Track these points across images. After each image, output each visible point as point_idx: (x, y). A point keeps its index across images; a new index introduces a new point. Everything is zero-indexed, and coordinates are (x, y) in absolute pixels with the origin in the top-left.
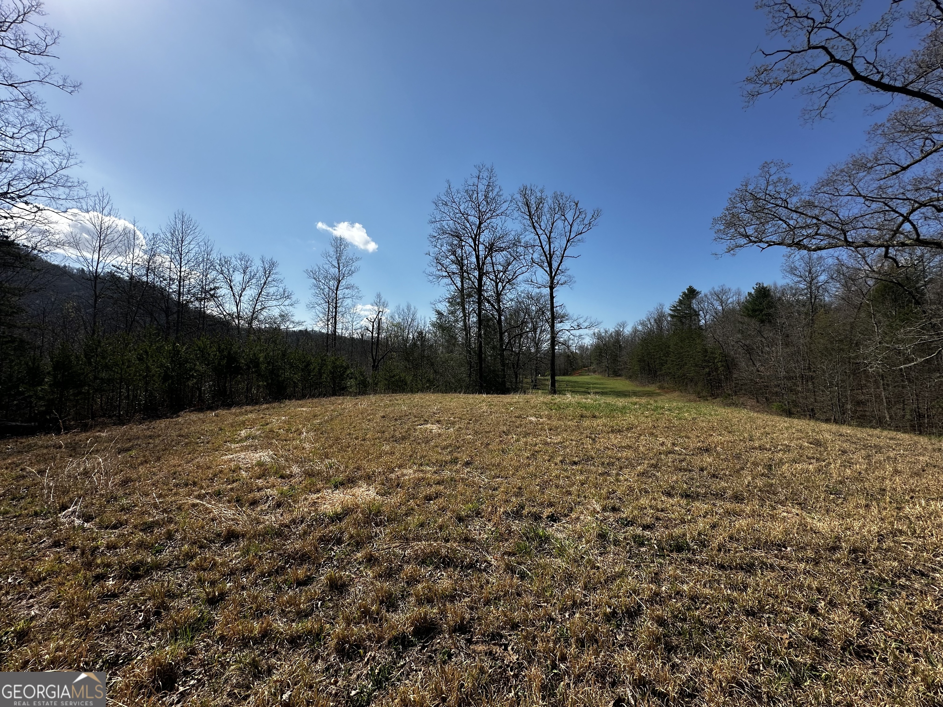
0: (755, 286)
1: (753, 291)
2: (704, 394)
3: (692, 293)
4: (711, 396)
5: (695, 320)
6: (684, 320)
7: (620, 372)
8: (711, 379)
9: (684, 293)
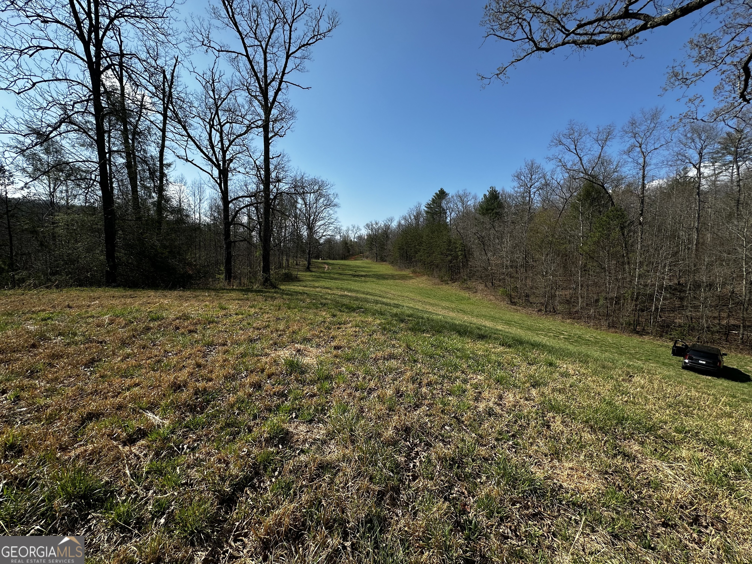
0: (489, 189)
1: (487, 194)
2: (446, 278)
3: (442, 194)
4: (452, 279)
5: (443, 217)
6: (435, 216)
7: (386, 258)
8: (452, 266)
9: (436, 194)
